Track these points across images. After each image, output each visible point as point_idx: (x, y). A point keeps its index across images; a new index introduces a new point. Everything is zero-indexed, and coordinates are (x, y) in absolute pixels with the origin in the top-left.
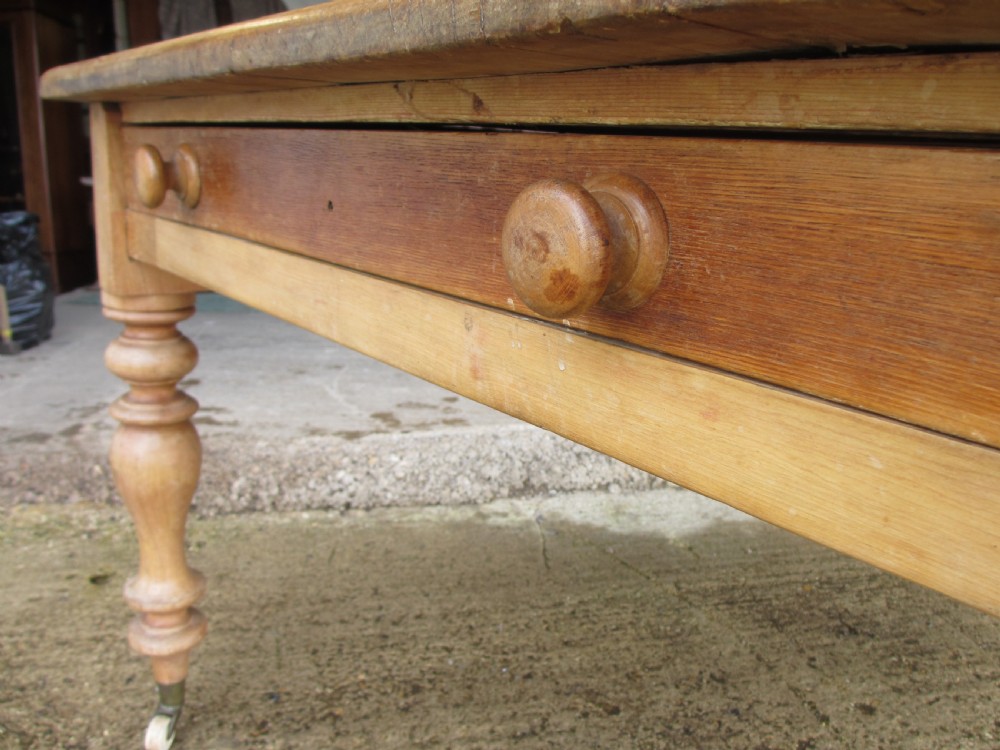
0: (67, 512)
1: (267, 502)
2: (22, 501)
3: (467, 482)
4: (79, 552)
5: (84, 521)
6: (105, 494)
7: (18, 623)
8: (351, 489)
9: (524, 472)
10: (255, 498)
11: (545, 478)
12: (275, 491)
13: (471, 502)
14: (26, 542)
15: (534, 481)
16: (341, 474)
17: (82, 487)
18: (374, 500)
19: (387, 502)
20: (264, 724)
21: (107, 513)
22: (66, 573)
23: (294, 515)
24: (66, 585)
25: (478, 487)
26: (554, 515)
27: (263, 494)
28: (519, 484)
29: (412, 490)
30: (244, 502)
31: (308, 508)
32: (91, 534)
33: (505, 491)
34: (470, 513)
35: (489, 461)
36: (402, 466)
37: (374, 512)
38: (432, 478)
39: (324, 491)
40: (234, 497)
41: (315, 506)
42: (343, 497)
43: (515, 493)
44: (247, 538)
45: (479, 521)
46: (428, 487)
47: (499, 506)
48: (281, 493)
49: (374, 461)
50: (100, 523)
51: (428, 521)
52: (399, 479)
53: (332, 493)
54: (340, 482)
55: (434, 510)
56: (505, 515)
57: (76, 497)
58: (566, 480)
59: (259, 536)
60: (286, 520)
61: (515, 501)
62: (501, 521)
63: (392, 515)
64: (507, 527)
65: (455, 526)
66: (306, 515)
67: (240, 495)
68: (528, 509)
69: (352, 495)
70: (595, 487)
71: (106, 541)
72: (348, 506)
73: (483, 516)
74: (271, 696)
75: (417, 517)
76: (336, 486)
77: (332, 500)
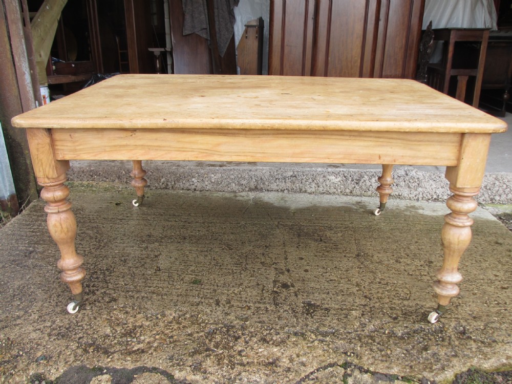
0: (114, 185)
1: (170, 186)
2: (102, 181)
3: (234, 185)
4: (115, 196)
5: (118, 188)
6: (125, 180)
7: (95, 213)
8: (196, 184)
9: (256, 183)
10: (167, 185)
11: (262, 186)
12: (173, 183)
13: (235, 192)
14: (102, 192)
15: (258, 186)
16: (193, 179)
17: (119, 178)
18: (203, 188)
19: (207, 189)
20: (144, 241)
21: (124, 186)
22: (110, 202)
23: (178, 191)
24: (109, 205)
25: (237, 187)
26: (260, 198)
27: (169, 184)
28: (253, 187)
29: (215, 186)
30: (164, 186)
31: (183, 189)
32: (119, 191)
33: (247, 189)
34: (232, 195)
35: (244, 179)
36: (214, 178)
37: (202, 192)
38: (223, 183)
39: (187, 185)
40: (161, 184)
41: (185, 189)
42: (193, 187)
43: (251, 190)
44: (162, 196)
45: (234, 198)
46: (221, 185)
47: (243, 194)
48: (175, 184)
49: (206, 176)
50: (122, 189)
51: (218, 196)
52: (212, 182)
53: (190, 185)
54: (193, 182)
55: (221, 193)
56: (243, 197)
57: (117, 181)
58: (269, 187)
59: (166, 196)
60: (175, 192)
61: (249, 193)
62: (241, 198)
63: (207, 193)
64: (241, 201)
65: (226, 198)
66: (181, 191)
67: (163, 184)
68: (252, 195)
69: (196, 187)
70: (280, 190)
71: (123, 194)
72: (195, 190)
73: (236, 196)
74: (148, 235)
75: (215, 195)
76: (191, 183)
77: (190, 187)
